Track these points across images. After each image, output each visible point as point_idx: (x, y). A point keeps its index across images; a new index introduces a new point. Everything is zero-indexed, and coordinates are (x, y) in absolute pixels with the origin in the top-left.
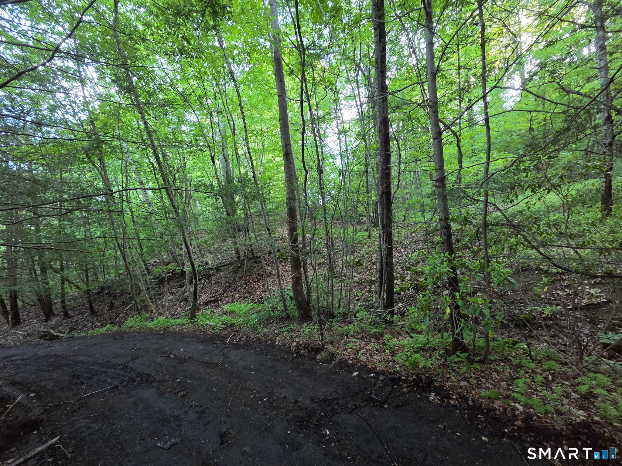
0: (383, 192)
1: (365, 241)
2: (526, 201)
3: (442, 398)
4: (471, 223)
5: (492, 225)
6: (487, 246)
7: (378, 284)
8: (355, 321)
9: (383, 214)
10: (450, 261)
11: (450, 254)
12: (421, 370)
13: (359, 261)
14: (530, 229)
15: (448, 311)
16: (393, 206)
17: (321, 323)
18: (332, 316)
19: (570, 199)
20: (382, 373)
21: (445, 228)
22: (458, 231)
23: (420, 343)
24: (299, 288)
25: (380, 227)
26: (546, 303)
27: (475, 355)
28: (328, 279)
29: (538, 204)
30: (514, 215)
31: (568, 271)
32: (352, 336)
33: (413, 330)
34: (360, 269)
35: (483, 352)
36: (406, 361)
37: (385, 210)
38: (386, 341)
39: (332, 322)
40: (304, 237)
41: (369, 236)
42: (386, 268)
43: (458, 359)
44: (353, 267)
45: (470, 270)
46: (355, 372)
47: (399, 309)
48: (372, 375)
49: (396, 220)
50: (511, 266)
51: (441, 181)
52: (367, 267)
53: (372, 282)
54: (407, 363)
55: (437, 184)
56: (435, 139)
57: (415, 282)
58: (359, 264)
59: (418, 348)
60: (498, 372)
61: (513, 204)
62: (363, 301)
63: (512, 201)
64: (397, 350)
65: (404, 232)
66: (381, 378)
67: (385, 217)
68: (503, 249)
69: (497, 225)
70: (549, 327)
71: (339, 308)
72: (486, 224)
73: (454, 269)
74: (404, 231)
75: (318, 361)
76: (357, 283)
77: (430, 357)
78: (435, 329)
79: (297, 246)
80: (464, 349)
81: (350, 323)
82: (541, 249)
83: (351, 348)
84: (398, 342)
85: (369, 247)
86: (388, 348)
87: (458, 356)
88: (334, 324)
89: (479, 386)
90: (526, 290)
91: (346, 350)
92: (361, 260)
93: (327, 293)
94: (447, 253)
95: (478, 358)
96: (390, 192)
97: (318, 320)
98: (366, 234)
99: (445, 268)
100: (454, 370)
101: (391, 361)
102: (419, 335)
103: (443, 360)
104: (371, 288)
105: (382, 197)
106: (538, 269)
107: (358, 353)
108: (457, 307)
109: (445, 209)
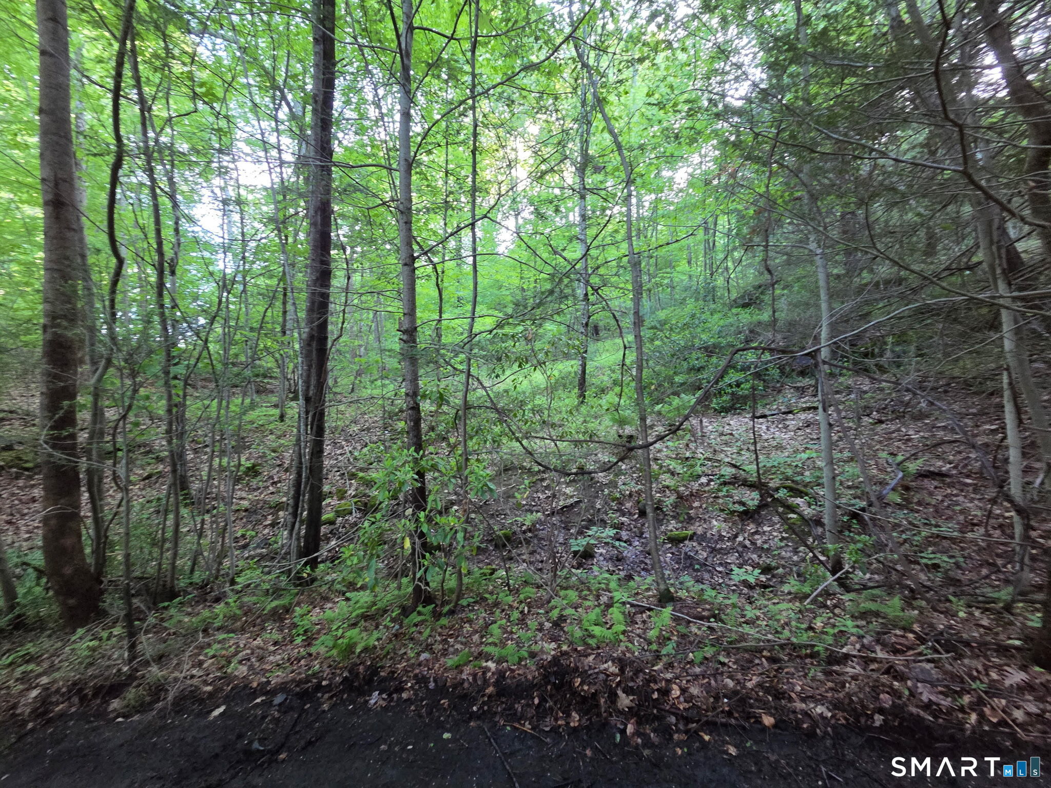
0: (311, 337)
1: (271, 427)
2: (512, 377)
3: (390, 695)
4: (448, 403)
5: (475, 408)
6: (467, 437)
7: (290, 510)
8: (231, 594)
9: (309, 376)
10: (416, 461)
11: (417, 451)
12: (359, 656)
13: (254, 466)
14: (515, 416)
15: (407, 544)
16: (330, 365)
17: (131, 618)
18: (172, 594)
19: (553, 381)
20: (283, 687)
21: (412, 408)
22: (432, 414)
23: (362, 608)
24: (68, 542)
25: (301, 401)
26: (527, 511)
27: (444, 603)
28: (166, 512)
29: (526, 382)
30: (498, 395)
31: (547, 468)
32: (219, 629)
33: (352, 586)
34: (254, 483)
35: (454, 596)
36: (334, 647)
37: (313, 371)
38: (295, 620)
39: (166, 608)
40: (98, 413)
41: (282, 418)
42: (308, 478)
43: (420, 618)
44: (238, 480)
45: (443, 475)
46: (218, 707)
47: (329, 551)
48: (258, 700)
49: (338, 390)
50: (493, 464)
51: (410, 333)
52: (271, 477)
53: (279, 507)
54: (334, 652)
55: (405, 337)
56: (405, 265)
57: (363, 499)
58: (253, 471)
59: (357, 616)
60: (470, 621)
61: (499, 380)
62: (255, 548)
63: (497, 376)
64: (319, 632)
65: (350, 412)
66: (278, 699)
67: (313, 382)
68: (485, 442)
69: (480, 407)
70: (528, 542)
71: (192, 571)
72: (467, 406)
73: (421, 475)
74: (350, 410)
75: (112, 716)
76: (246, 510)
77: (377, 627)
78: (389, 575)
79: (73, 436)
80: (429, 599)
81: (217, 600)
82: (525, 442)
83: (213, 656)
84: (321, 616)
85: (279, 437)
86: (301, 632)
87: (419, 613)
88: (173, 611)
89: (445, 653)
90: (508, 496)
91: (200, 664)
92: (260, 465)
93: (158, 543)
94: (413, 448)
95: (446, 609)
96: (326, 338)
97: (123, 613)
98: (277, 412)
99: (407, 475)
100: (412, 639)
101: (303, 657)
102: (362, 593)
103: (397, 627)
104: (278, 518)
105: (309, 345)
106: (522, 468)
107: (230, 662)
108: (422, 535)
109: (415, 379)
